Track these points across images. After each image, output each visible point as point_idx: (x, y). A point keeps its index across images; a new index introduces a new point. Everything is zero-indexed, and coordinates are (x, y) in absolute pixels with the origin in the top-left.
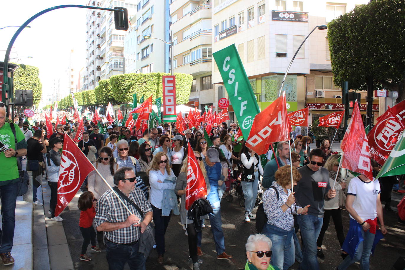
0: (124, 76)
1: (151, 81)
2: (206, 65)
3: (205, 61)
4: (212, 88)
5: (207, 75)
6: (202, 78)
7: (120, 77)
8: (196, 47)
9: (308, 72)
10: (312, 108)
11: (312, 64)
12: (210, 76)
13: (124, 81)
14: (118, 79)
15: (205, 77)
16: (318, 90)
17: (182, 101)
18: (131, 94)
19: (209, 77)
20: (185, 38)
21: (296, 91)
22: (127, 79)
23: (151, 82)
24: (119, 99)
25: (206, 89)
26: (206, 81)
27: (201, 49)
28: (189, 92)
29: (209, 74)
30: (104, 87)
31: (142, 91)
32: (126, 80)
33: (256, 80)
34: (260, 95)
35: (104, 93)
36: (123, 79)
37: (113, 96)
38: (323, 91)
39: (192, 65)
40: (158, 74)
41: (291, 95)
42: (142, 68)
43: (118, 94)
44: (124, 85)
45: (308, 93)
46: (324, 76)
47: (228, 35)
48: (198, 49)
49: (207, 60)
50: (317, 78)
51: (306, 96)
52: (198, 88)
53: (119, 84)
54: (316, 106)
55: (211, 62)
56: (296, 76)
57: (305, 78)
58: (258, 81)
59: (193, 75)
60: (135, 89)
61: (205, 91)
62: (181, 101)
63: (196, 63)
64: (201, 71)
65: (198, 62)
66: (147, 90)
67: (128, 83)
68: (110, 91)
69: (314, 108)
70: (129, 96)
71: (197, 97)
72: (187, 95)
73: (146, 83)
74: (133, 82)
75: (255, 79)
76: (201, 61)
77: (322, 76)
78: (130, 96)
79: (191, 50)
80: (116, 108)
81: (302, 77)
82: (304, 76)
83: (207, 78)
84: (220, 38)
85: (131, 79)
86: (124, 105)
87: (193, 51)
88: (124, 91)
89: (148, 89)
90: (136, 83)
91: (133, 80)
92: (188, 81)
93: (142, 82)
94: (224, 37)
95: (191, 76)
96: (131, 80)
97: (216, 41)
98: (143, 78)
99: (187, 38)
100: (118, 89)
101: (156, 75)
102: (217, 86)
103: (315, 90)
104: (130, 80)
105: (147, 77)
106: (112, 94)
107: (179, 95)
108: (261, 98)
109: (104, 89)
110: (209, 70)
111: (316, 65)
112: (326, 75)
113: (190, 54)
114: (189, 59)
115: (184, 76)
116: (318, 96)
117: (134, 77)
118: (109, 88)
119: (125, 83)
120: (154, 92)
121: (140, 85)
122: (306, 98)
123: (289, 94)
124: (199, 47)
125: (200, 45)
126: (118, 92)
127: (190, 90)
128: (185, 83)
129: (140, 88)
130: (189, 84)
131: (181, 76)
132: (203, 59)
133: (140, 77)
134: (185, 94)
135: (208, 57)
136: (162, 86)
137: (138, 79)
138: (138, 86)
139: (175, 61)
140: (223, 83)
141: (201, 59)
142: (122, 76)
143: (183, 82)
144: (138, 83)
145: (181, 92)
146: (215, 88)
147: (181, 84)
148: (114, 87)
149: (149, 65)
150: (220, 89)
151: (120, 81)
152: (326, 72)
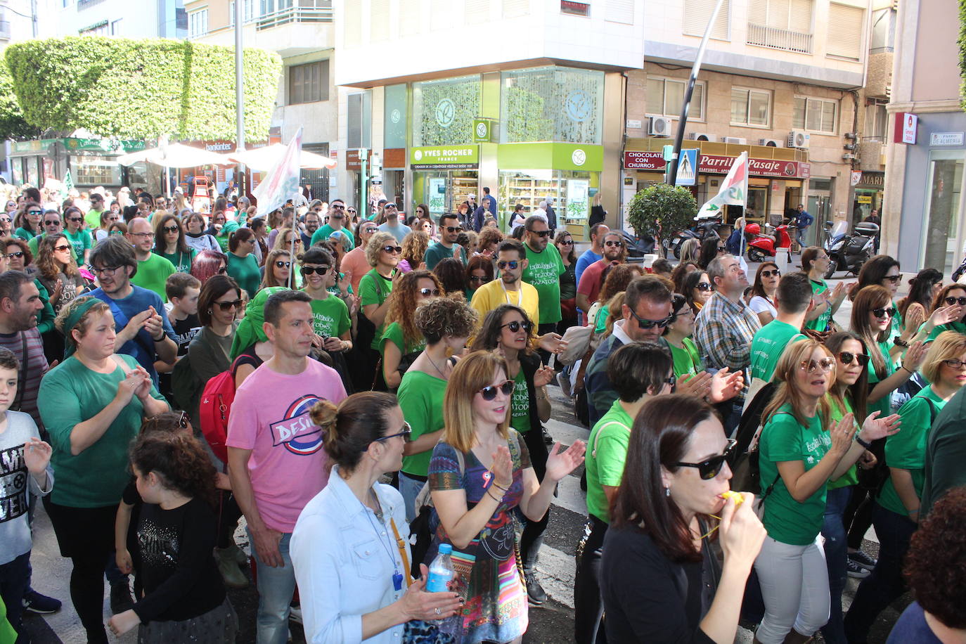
0: (63, 45)
1: (160, 65)
2: (311, 28)
3: (309, 18)
5: (309, 59)
6: (291, 68)
7: (47, 47)
10: (642, 165)
11: (650, 42)
12: (325, 64)
13: (65, 61)
14: (42, 53)
16: (656, 117)
17: (255, 134)
18: (91, 107)
22: (75, 53)
23: (159, 69)
24: (44, 120)
25: (305, 101)
29: (320, 59)
31: (131, 97)
32: (72, 56)
33: (483, 78)
34: (493, 124)
36: (61, 52)
37: (9, 110)
38: (668, 119)
39: (262, 28)
43: (41, 103)
44: (66, 73)
45: (632, 123)
46: (667, 79)
49: (314, 15)
50: (649, 86)
51: (625, 130)
53: (47, 71)
54: (651, 160)
56: (603, 72)
57: (624, 79)
58: (487, 83)
60: (106, 91)
61: (301, 108)
62: (252, 131)
63: (276, 21)
65: (283, 19)
66: (149, 93)
67: (78, 67)
69: (645, 165)
70: (86, 112)
72: (267, 114)
73: (144, 71)
74: (97, 64)
75: (478, 76)
77: (661, 78)
78: (90, 111)
80: (26, 152)
81: (615, 79)
82: (622, 75)
85: (91, 54)
86: (62, 141)
88: (67, 94)
89: (153, 91)
90: (109, 71)
91: (99, 58)
93: (131, 66)
96: (91, 58)
98: (134, 53)
100: (41, 86)
101: (176, 48)
102: (345, 93)
103: (649, 115)
104: (88, 60)
105: (146, 50)
107: (247, 114)
108: (496, 132)
111: (658, 46)
112: (672, 77)
115: (262, 56)
116: (654, 132)
117: (101, 50)
119: (67, 68)
120: (170, 102)
121: (125, 78)
122: (624, 136)
126: (40, 98)
128: (265, 76)
129: (123, 86)
130: (273, 82)
131: (253, 54)
132: (301, 11)
133: (123, 50)
134: (262, 111)
135: (315, 7)
136: (197, 84)
137: (116, 55)
138: (116, 79)
139: (200, 14)
140: (368, 85)
141: (295, 11)
142: (57, 44)
143: (257, 73)
144: (115, 69)
145: (253, 105)
146: (336, 98)
147: (254, 81)
148: (25, 79)
149: (107, 24)
150: (354, 103)
151: (49, 59)
152: (674, 67)
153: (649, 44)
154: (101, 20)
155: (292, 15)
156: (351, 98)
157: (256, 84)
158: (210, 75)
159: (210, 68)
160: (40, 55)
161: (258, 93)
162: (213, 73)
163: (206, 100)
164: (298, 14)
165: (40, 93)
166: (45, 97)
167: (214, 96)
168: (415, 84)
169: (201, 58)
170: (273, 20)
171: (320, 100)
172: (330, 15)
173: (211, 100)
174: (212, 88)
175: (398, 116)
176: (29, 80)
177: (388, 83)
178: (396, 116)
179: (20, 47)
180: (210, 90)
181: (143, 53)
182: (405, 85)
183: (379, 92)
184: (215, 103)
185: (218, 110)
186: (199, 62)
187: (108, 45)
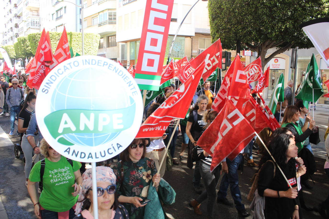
2: (111, 26)
3: (111, 23)
4: (117, 46)
5: (112, 34)
6: (108, 37)
7: (36, 35)
8: (103, 11)
9: (193, 34)
11: (197, 28)
12: (115, 35)
14: (35, 36)
15: (111, 36)
16: (201, 49)
19: (114, 37)
20: (93, 3)
21: (184, 50)
25: (112, 46)
26: (111, 40)
27: (107, 12)
28: (97, 49)
29: (114, 34)
30: (23, 43)
35: (23, 48)
36: (40, 36)
37: (31, 51)
39: (100, 26)
40: (71, 33)
41: (180, 52)
42: (56, 27)
45: (194, 51)
46: (206, 38)
47: (130, 1)
48: (105, 12)
49: (112, 22)
50: (200, 40)
51: (192, 53)
52: (105, 45)
53: (36, 41)
55: (116, 24)
56: (184, 37)
57: (191, 39)
59: (100, 34)
61: (110, 48)
63: (103, 24)
64: (107, 31)
65: (104, 23)
68: (28, 47)
71: (104, 53)
72: (95, 51)
76: (107, 23)
77: (204, 38)
79: (99, 13)
81: (189, 38)
82: (190, 38)
83: (112, 37)
84: (124, 4)
87: (100, 14)
92: (96, 39)
93: (57, 39)
94: (127, 4)
95: (99, 35)
97: (120, 7)
98: (58, 36)
99: (95, 2)
100: (35, 45)
101: (68, 34)
102: (120, 44)
103: (199, 49)
106: (30, 49)
107: (89, 51)
109: (22, 45)
110: (114, 30)
111: (200, 29)
112: (207, 38)
113: (98, 16)
114: (97, 21)
115: (93, 35)
118: (27, 43)
122: (192, 55)
123: (179, 52)
124: (106, 11)
125: (106, 10)
126: (35, 48)
127: (98, 47)
128: (93, 41)
129: (55, 44)
130: (97, 42)
131: (90, 35)
132: (109, 21)
133: (55, 35)
134: (93, 50)
135: (113, 20)
136: (74, 43)
137: (53, 36)
138: (53, 43)
139: (85, 22)
140: (126, 42)
141: (107, 21)
142: (39, 34)
143: (92, 40)
144: (53, 40)
145: (90, 48)
146: (119, 46)
147: (91, 42)
148: (32, 43)
149: (63, 25)
150: (123, 47)
151: (37, 38)
152: (208, 35)
153: (196, 29)
154: (61, 24)
155: (107, 22)
156: (122, 45)
157: (91, 43)
158: (78, 41)
159: (78, 39)
160: (35, 37)
161: (92, 45)
162: (79, 40)
163: (77, 47)
164: (108, 22)
165: (35, 46)
166: (36, 47)
167: (79, 46)
168: (137, 41)
169: (75, 36)
170: (102, 24)
171: (115, 46)
172: (116, 22)
173: (78, 47)
174: (78, 44)
175: (133, 50)
176: (33, 43)
177: (131, 41)
178: (132, 51)
179: (31, 35)
180: (78, 45)
181: (60, 35)
182: (135, 42)
183: (129, 43)
184: (79, 48)
185: (80, 50)
186: (75, 37)
187: (51, 34)
